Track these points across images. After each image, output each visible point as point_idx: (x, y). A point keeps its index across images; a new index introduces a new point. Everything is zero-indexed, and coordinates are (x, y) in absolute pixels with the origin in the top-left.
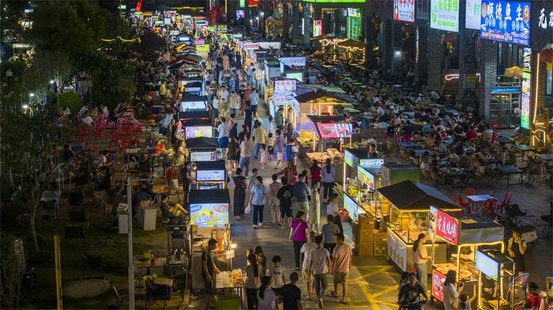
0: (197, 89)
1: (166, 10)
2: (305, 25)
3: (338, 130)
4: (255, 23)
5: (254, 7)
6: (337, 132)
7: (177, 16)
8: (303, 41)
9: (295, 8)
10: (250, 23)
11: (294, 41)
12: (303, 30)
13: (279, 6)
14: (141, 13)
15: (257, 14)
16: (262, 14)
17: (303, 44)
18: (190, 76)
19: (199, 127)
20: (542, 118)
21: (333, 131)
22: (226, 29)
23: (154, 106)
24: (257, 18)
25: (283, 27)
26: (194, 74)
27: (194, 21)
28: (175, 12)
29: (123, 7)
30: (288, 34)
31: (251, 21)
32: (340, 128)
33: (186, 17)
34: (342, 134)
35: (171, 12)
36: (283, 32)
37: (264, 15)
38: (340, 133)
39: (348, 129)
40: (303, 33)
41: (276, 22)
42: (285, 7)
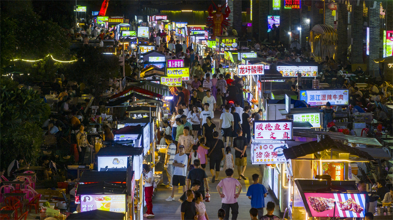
0: (134, 137)
1: (151, 15)
2: (371, 39)
3: (341, 205)
4: (296, 36)
5: (294, 9)
6: (339, 208)
7: (165, 23)
8: (368, 67)
9: (357, 9)
10: (289, 36)
11: (354, 67)
12: (368, 47)
13: (332, 6)
14: (106, 18)
15: (299, 22)
16: (308, 21)
17: (368, 72)
18: (135, 117)
19: (104, 196)
21: (331, 206)
22: (235, 44)
23: (70, 167)
24: (299, 29)
25: (337, 43)
26: (143, 114)
27: (189, 32)
28: (165, 18)
29: (82, 9)
30: (345, 54)
31: (290, 33)
32: (344, 200)
33: (179, 25)
34: (347, 212)
35: (158, 18)
36: (338, 52)
37: (311, 24)
38: (344, 210)
40: (368, 53)
41: (327, 35)
42: (342, 9)
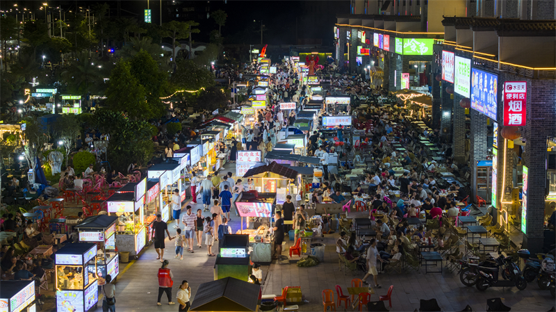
2: (397, 77)
3: (258, 210)
6: (256, 211)
12: (395, 82)
13: (382, 56)
16: (374, 63)
18: (204, 138)
19: (122, 202)
20: (510, 196)
21: (252, 210)
24: (369, 67)
25: (384, 77)
28: (299, 58)
29: (257, 51)
31: (365, 69)
32: (259, 207)
34: (261, 214)
35: (294, 58)
36: (384, 83)
38: (259, 213)
39: (268, 209)
40: (395, 85)
41: (377, 73)
42: (386, 58)
